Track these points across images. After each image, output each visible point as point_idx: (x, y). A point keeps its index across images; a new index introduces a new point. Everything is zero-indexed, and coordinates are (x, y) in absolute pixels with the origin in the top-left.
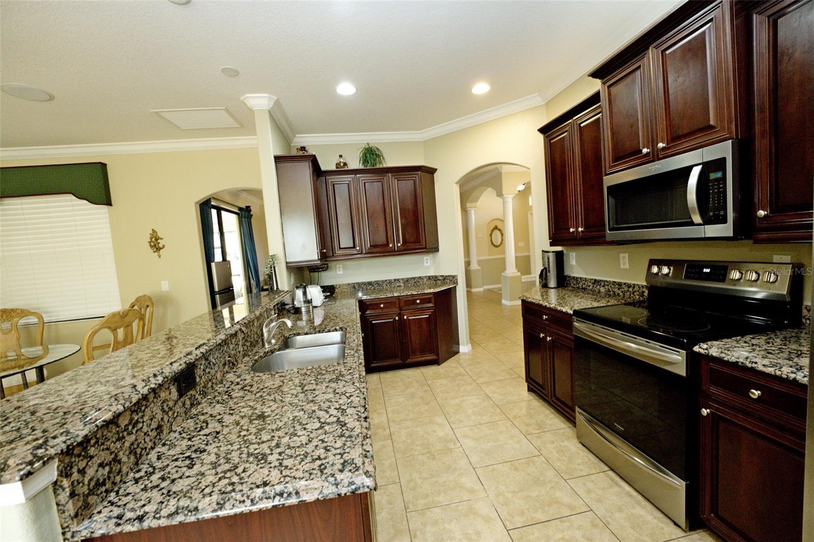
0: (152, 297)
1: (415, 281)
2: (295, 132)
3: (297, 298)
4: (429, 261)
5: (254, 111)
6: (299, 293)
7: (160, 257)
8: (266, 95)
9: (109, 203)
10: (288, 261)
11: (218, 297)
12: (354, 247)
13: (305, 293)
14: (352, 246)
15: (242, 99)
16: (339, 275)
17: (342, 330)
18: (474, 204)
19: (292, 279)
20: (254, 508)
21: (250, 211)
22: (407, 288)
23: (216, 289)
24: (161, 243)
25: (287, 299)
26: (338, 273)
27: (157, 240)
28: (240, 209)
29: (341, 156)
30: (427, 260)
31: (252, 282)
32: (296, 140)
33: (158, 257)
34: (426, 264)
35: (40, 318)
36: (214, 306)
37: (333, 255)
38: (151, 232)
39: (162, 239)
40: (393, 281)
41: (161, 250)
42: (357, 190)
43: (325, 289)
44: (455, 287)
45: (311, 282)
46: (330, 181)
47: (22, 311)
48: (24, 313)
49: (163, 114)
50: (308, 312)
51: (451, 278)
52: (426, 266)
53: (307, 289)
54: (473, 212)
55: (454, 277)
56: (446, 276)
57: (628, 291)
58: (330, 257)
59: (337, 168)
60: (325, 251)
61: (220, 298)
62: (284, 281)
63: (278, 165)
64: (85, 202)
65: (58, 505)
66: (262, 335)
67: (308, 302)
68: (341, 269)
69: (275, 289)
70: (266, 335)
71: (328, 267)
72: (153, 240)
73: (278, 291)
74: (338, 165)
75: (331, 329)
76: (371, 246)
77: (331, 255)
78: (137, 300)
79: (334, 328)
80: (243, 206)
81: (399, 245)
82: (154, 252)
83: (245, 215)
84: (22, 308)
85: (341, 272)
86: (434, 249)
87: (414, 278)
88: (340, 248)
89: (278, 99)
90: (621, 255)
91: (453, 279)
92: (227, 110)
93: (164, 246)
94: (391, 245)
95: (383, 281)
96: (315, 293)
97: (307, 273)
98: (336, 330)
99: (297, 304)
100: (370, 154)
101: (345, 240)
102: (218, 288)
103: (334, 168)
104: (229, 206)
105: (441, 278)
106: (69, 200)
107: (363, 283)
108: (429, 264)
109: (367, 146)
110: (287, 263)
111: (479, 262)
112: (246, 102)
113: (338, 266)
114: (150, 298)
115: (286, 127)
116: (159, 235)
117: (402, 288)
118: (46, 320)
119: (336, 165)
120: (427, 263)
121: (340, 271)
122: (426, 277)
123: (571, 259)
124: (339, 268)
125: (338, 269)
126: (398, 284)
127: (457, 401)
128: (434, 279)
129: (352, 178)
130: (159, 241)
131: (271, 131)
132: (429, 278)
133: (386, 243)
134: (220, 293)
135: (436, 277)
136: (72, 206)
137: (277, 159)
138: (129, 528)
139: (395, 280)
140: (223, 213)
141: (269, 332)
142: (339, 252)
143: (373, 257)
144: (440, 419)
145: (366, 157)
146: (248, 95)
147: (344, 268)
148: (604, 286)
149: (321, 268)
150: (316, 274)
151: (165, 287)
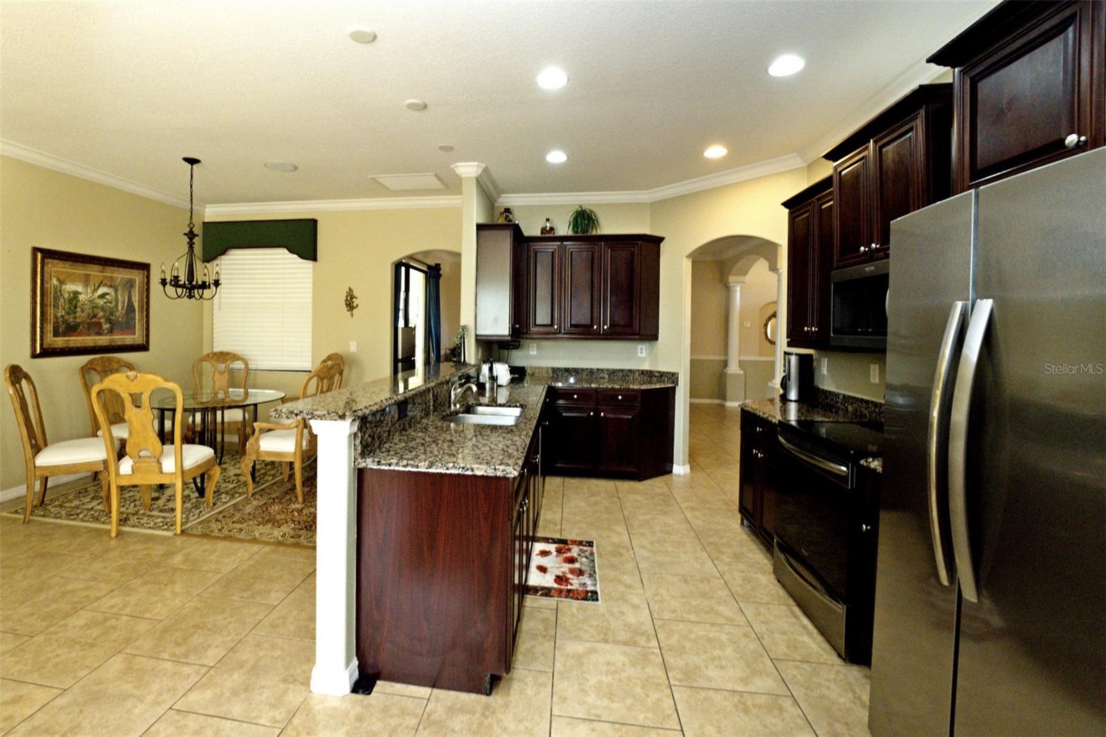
0: (343, 355)
1: (626, 374)
2: (500, 192)
3: (482, 373)
4: (644, 351)
5: (462, 179)
6: (485, 368)
7: (352, 315)
8: (476, 163)
9: (314, 259)
10: (478, 333)
11: (400, 364)
12: (552, 325)
13: (491, 369)
14: (550, 323)
15: (452, 166)
16: (532, 355)
17: (522, 407)
18: (740, 278)
19: (480, 354)
20: (448, 472)
21: (440, 269)
22: (610, 380)
23: (400, 357)
24: (356, 302)
25: (472, 372)
26: (531, 353)
27: (351, 299)
28: (429, 267)
29: (548, 220)
30: (642, 349)
31: (432, 355)
32: (501, 200)
33: (350, 316)
34: (639, 355)
35: (246, 364)
36: (395, 372)
37: (527, 333)
38: (348, 290)
39: (356, 298)
40: (596, 371)
41: (354, 310)
42: (561, 259)
43: (513, 370)
44: (674, 388)
45: (499, 360)
46: (532, 248)
47: (234, 355)
48: (235, 357)
49: (379, 180)
50: (492, 389)
51: (670, 376)
52: (640, 358)
53: (494, 365)
54: (738, 289)
55: (673, 374)
56: (664, 373)
57: (874, 411)
58: (524, 334)
59: (542, 233)
60: (517, 326)
61: (402, 366)
62: (471, 354)
63: (479, 232)
64: (295, 256)
65: (355, 445)
66: (450, 397)
67: (493, 379)
68: (535, 349)
69: (462, 360)
70: (453, 397)
71: (519, 345)
72: (349, 298)
73: (465, 364)
74: (543, 230)
75: (512, 405)
76: (572, 325)
77: (525, 331)
78: (328, 357)
79: (514, 404)
80: (432, 263)
81: (605, 327)
82: (348, 311)
83: (433, 274)
84: (235, 353)
85: (535, 353)
86: (652, 336)
87: (622, 371)
88: (536, 325)
89: (487, 166)
90: (872, 366)
91: (673, 377)
92: (436, 175)
93: (357, 305)
94: (595, 327)
95: (582, 370)
96: (502, 372)
97: (496, 347)
98: (516, 406)
99: (482, 380)
100: (584, 219)
101: (542, 315)
102: (402, 356)
103: (538, 233)
104: (419, 263)
105: (657, 374)
106: (283, 252)
107: (558, 369)
108: (644, 355)
109: (580, 209)
110: (476, 335)
111: (742, 364)
112: (456, 169)
113: (531, 345)
114: (341, 357)
115: (491, 187)
116: (355, 294)
117: (607, 380)
118: (250, 367)
119: (542, 229)
120: (642, 353)
121: (533, 351)
122: (638, 370)
123: (822, 366)
124: (533, 347)
125: (531, 349)
126: (601, 375)
127: (647, 517)
128: (649, 375)
129: (558, 246)
130: (354, 300)
131: (477, 196)
132: (643, 372)
133: (589, 323)
134: (402, 361)
135: (651, 372)
136: (283, 259)
137: (480, 227)
138: (384, 467)
139: (598, 370)
140: (412, 271)
141: (455, 394)
142: (534, 329)
143: (575, 339)
144: (620, 529)
145: (577, 222)
146: (458, 164)
147: (538, 347)
148: (851, 404)
149: (513, 345)
150: (506, 352)
151: (353, 347)
